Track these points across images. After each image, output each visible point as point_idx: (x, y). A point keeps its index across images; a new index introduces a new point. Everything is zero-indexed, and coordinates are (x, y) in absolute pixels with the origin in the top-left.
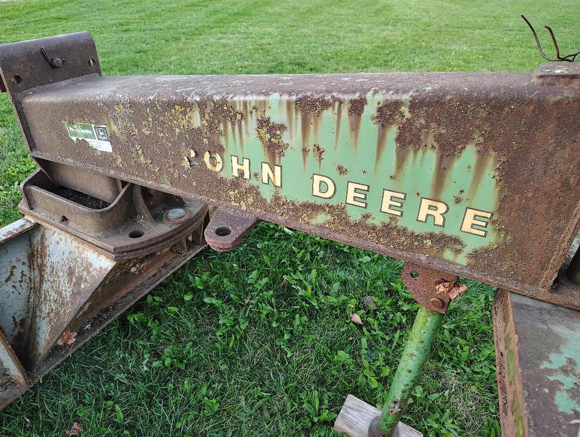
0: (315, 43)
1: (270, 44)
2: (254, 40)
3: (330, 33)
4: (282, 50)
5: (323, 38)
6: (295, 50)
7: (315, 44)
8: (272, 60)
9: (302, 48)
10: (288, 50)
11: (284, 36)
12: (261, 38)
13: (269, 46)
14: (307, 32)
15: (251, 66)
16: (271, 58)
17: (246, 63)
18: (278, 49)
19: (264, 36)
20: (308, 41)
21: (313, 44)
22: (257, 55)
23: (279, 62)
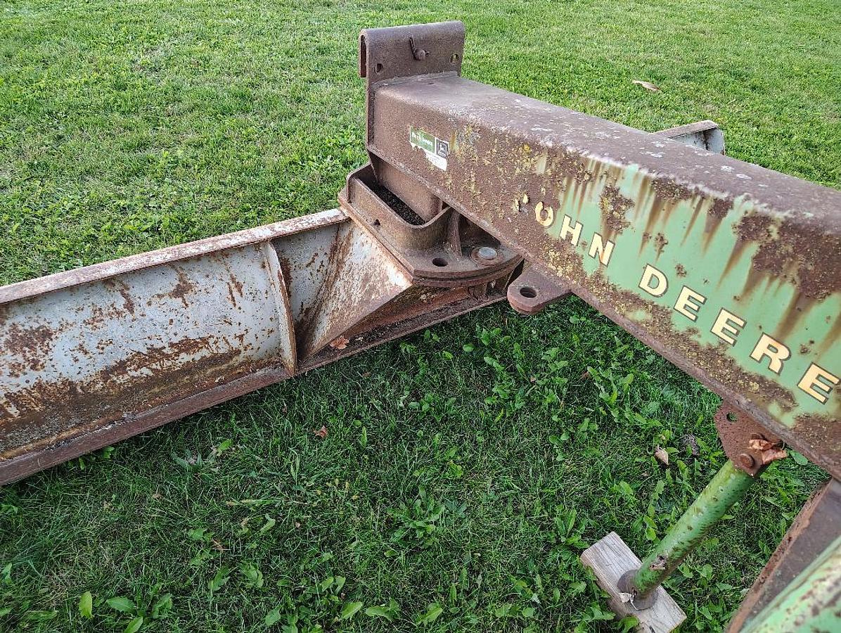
0: (781, 43)
1: (704, 32)
2: (681, 21)
4: (719, 47)
8: (696, 59)
9: (754, 48)
12: (694, 20)
13: (702, 35)
15: (660, 62)
16: (696, 56)
17: (655, 56)
23: (707, 64)
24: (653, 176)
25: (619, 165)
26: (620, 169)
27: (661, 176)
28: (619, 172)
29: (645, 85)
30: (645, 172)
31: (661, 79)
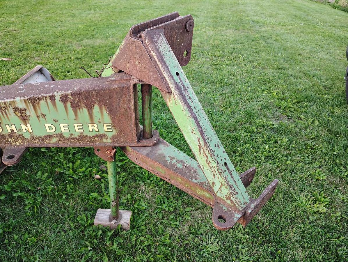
1: (15, 30)
3: (56, 19)
4: (25, 34)
5: (51, 23)
6: (34, 33)
7: (47, 28)
8: (19, 42)
9: (39, 31)
10: (29, 34)
11: (24, 23)
12: (8, 27)
13: (15, 32)
14: (40, 19)
16: (19, 41)
18: (22, 33)
19: (10, 25)
20: (41, 25)
21: (45, 28)
22: (7, 40)
23: (25, 43)
24: (26, 98)
25: (12, 100)
26: (14, 101)
27: (28, 97)
28: (14, 102)
29: (4, 59)
30: (22, 98)
31: (10, 55)
